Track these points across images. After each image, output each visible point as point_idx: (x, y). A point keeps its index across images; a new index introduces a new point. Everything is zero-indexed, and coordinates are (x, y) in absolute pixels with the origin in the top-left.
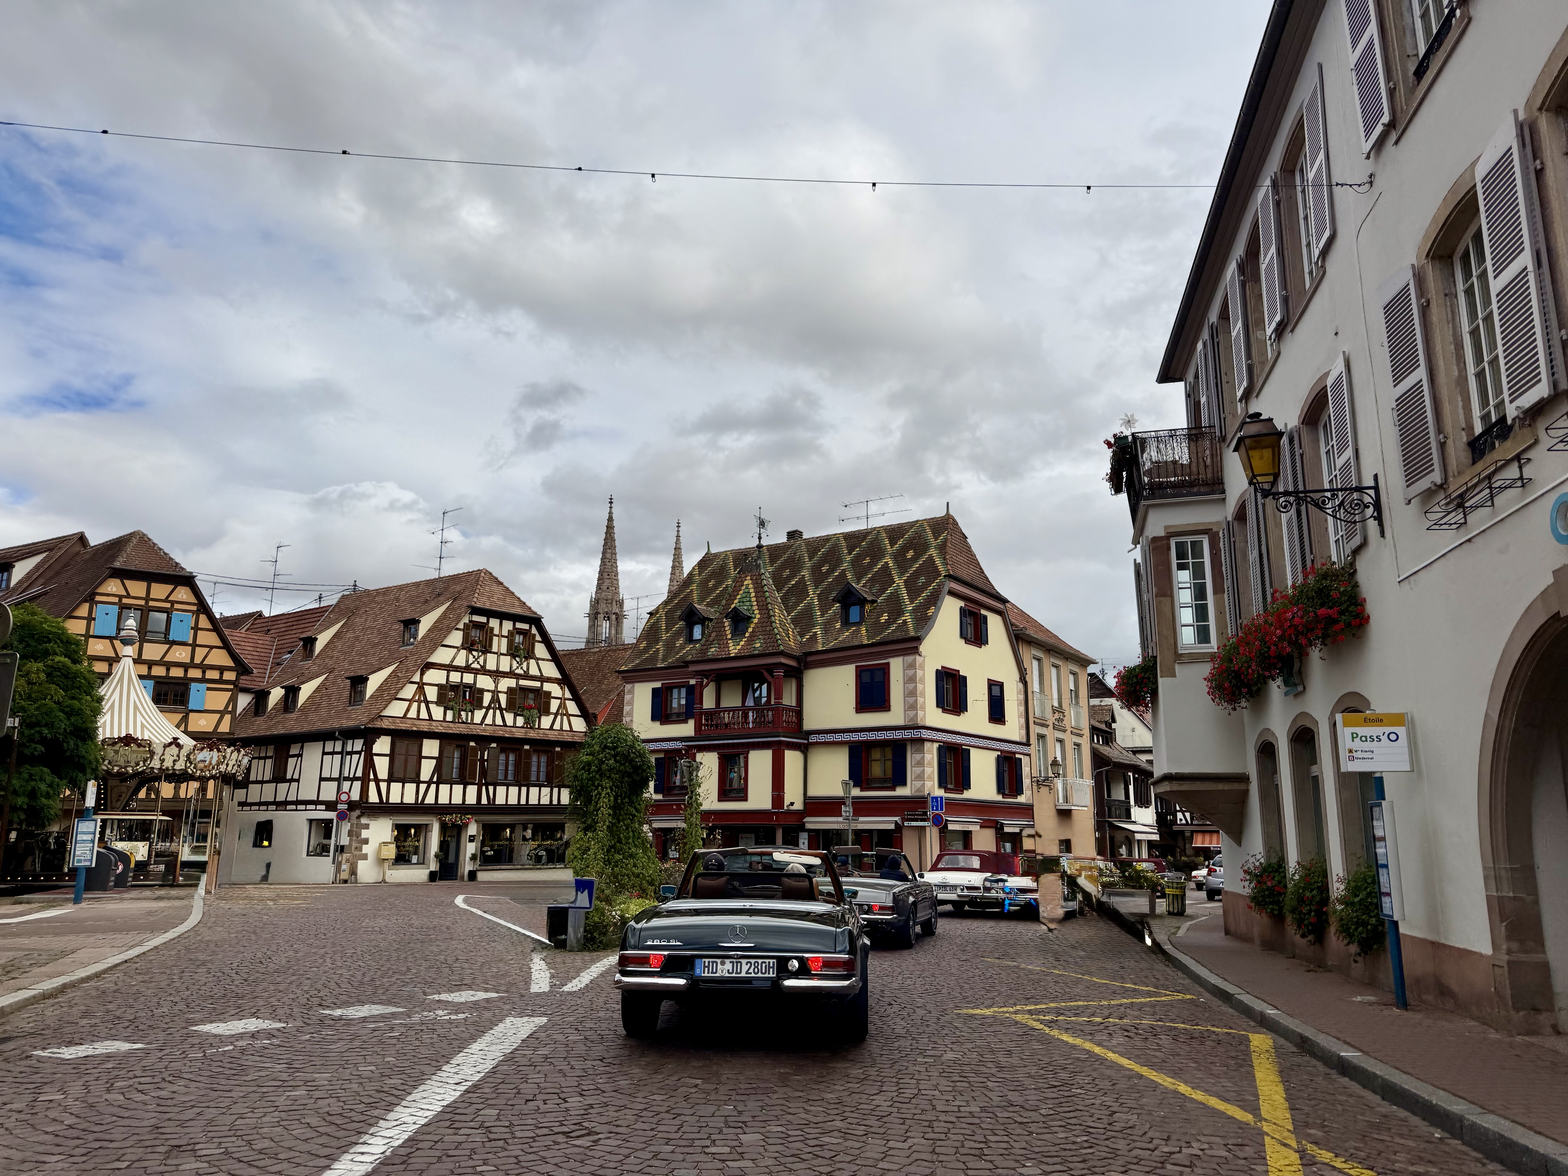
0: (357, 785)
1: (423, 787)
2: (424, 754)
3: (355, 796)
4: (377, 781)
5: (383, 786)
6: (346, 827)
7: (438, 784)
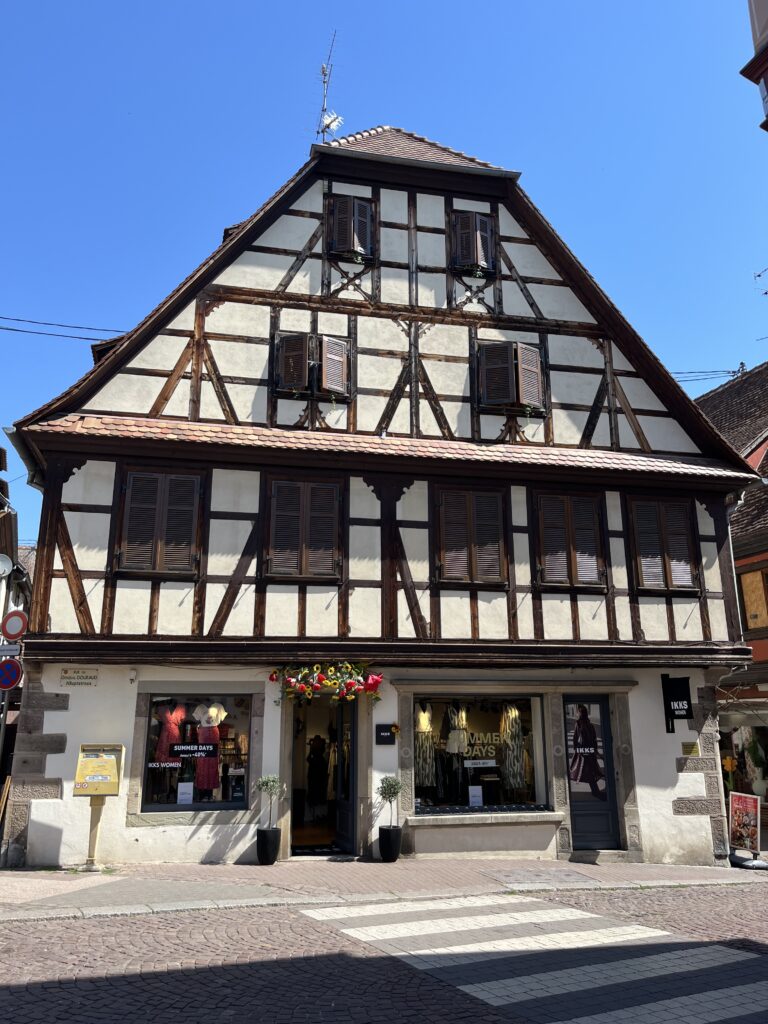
1: (215, 594)
2: (215, 507)
4: (76, 576)
5: (95, 591)
7: (262, 585)
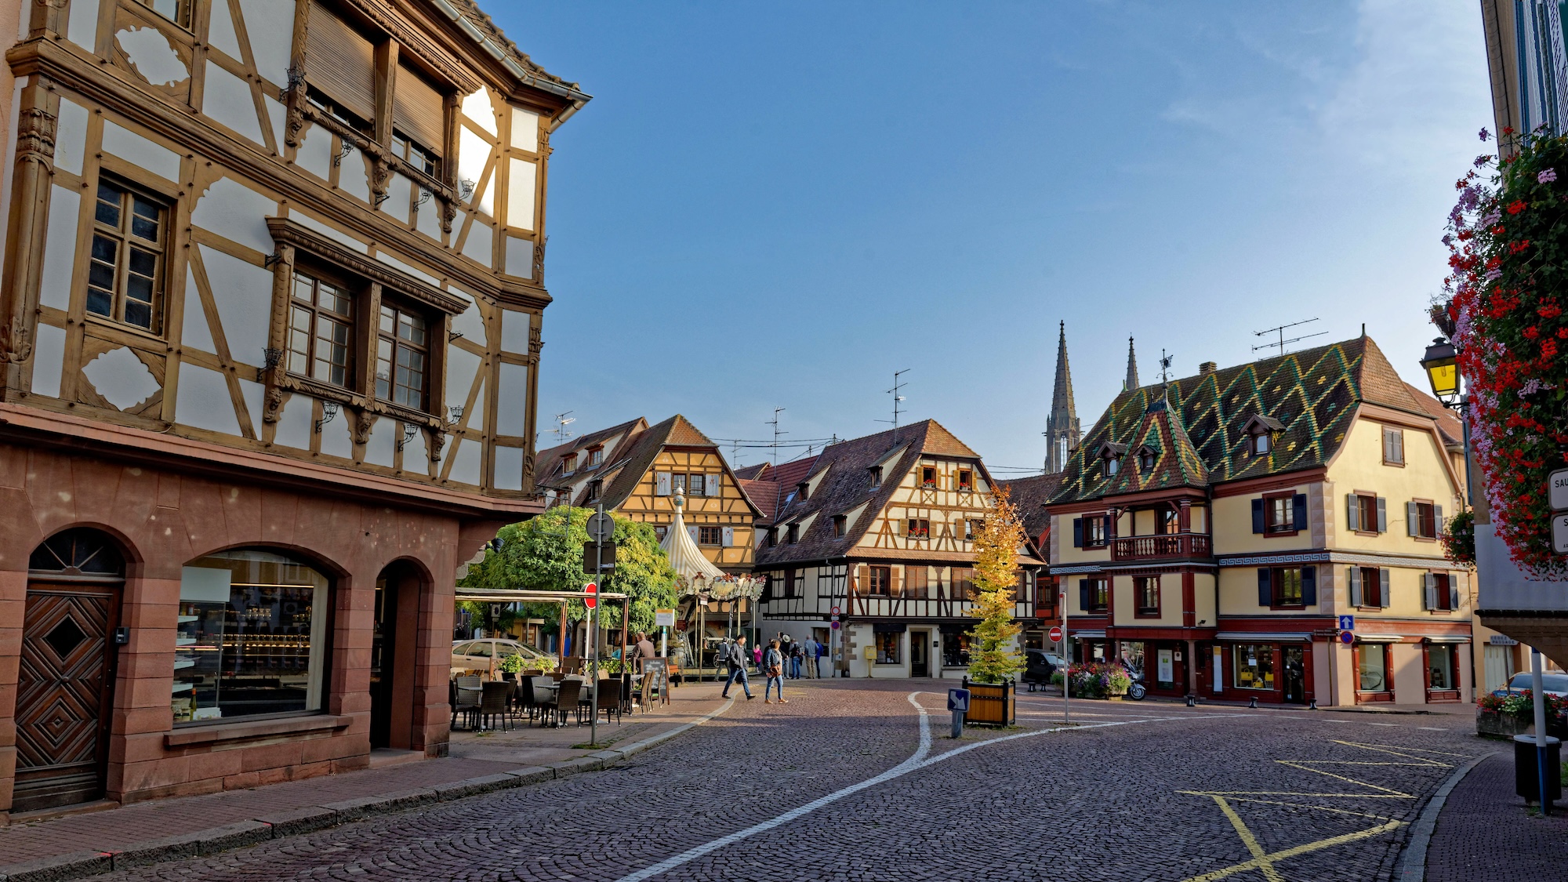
0: (845, 601)
3: (844, 610)
4: (859, 598)
5: (864, 602)
6: (839, 633)
